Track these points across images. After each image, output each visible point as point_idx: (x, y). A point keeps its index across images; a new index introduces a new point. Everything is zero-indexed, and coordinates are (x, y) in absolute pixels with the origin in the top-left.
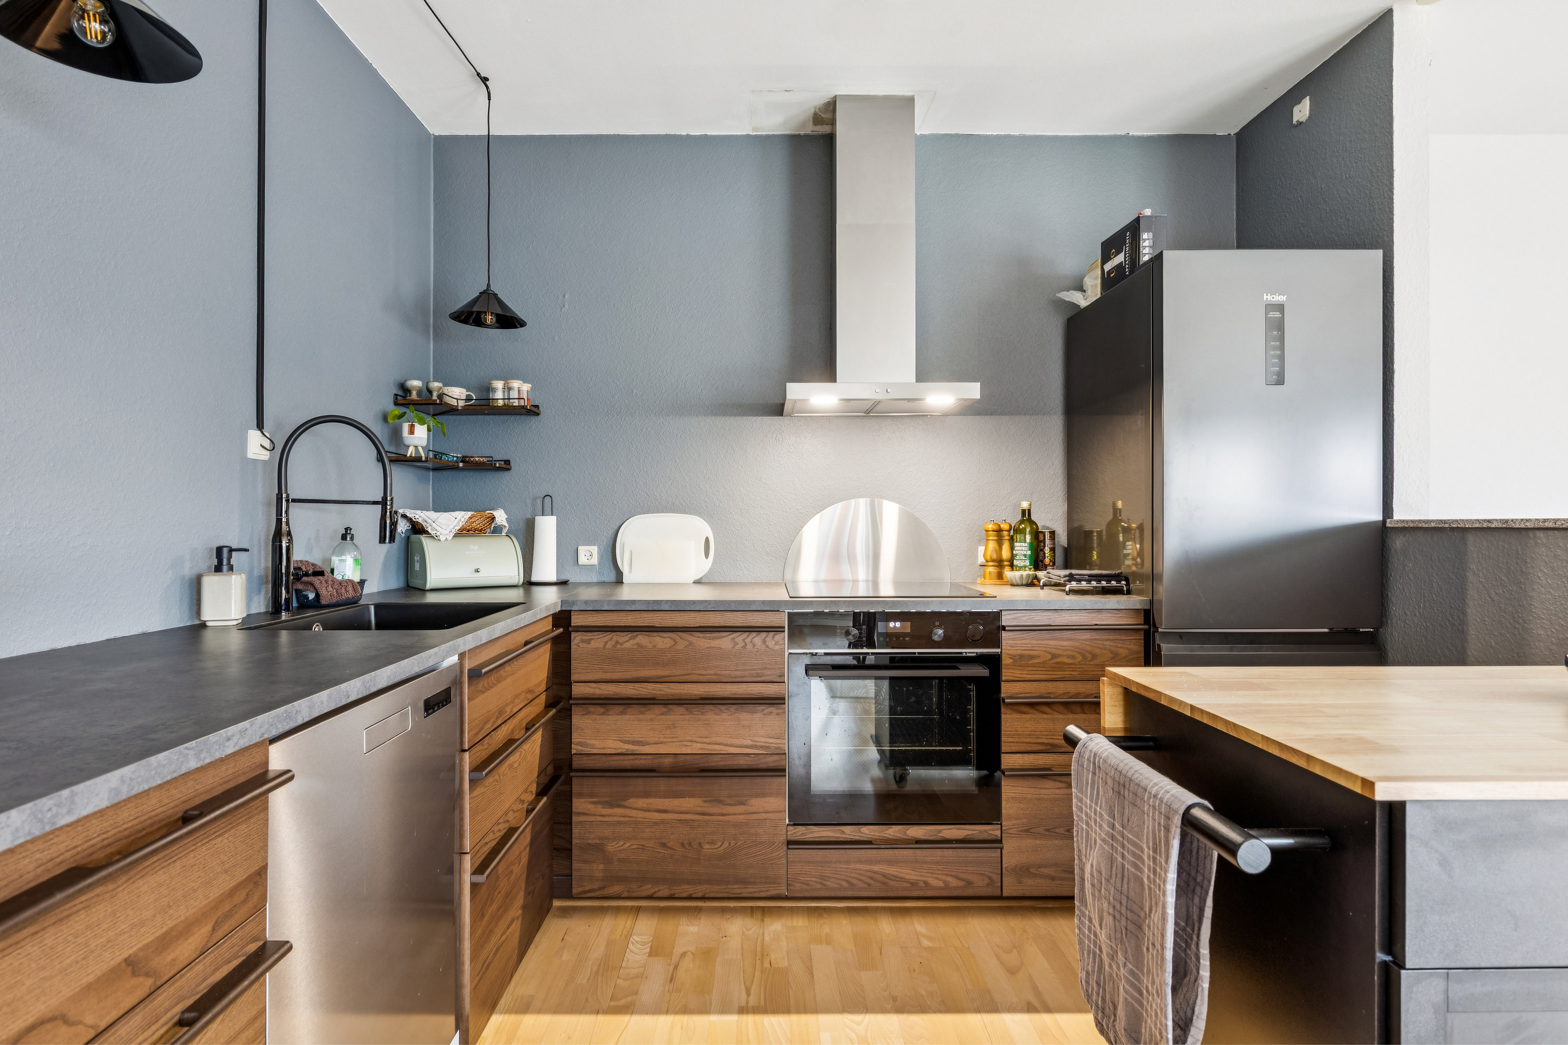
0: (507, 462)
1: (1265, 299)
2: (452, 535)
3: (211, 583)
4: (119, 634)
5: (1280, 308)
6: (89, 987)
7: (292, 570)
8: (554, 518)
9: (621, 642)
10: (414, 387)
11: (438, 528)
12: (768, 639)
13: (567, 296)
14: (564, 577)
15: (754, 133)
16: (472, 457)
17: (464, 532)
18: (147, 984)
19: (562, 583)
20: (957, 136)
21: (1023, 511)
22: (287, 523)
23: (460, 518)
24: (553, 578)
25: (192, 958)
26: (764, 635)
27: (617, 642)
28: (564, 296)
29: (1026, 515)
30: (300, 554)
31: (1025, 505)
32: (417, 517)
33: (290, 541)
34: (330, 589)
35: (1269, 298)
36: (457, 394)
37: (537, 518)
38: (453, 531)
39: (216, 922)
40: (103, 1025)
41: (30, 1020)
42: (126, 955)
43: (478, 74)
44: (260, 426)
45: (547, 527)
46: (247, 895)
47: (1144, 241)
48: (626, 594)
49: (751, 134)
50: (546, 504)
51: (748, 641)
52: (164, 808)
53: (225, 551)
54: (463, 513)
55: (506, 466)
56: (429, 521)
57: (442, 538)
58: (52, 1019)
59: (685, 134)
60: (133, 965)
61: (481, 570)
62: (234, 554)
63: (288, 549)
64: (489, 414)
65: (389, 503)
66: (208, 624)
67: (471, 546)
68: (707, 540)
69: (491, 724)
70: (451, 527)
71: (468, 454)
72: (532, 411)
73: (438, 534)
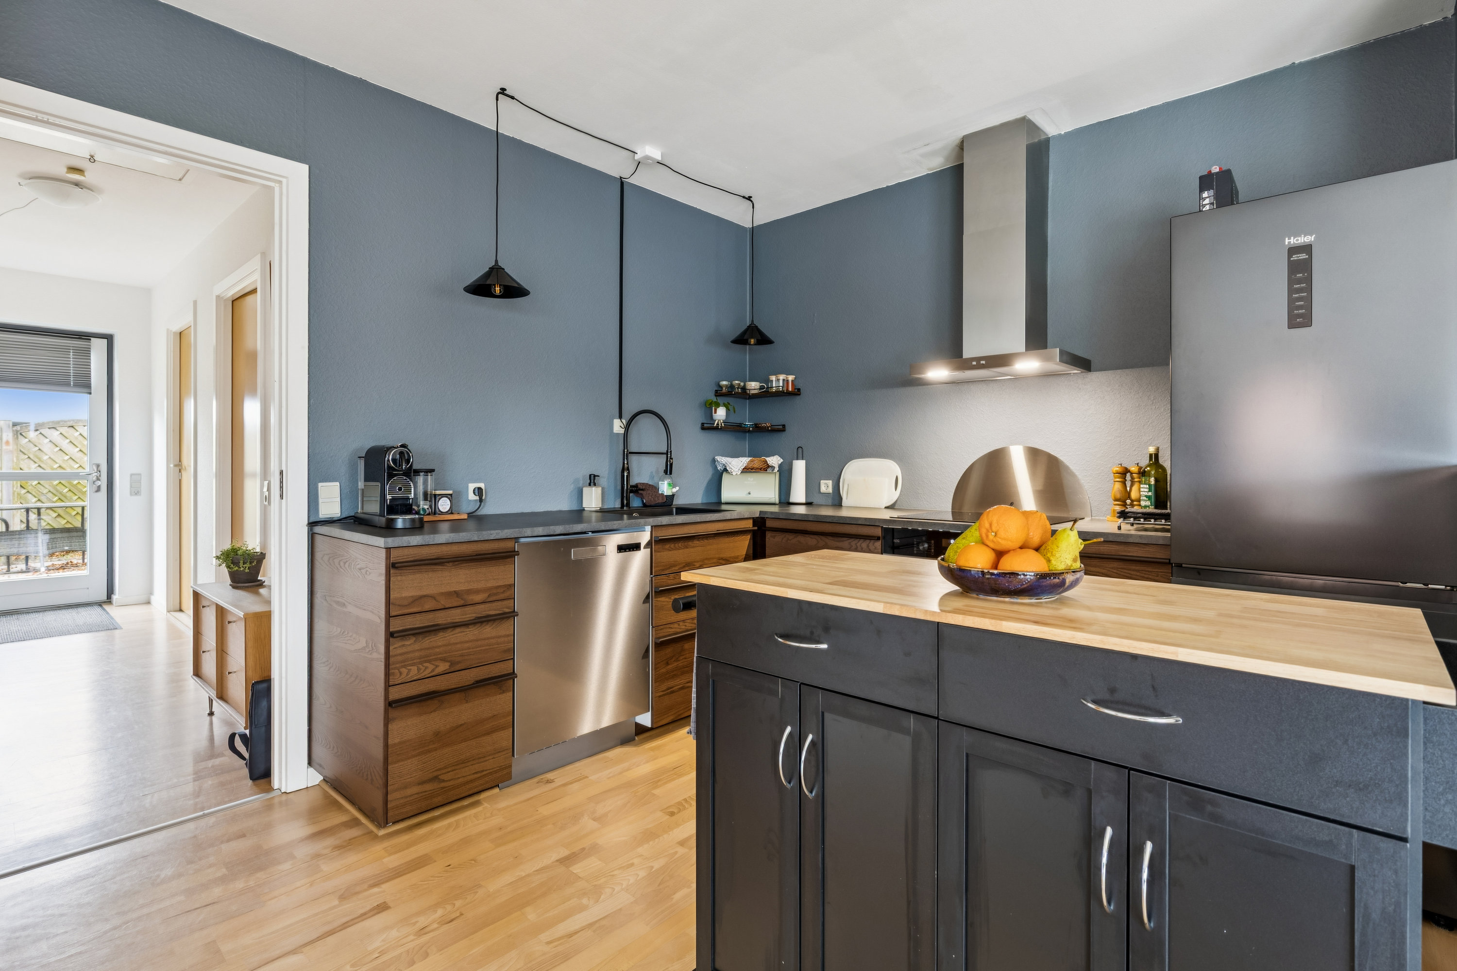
0: (784, 426)
1: (1287, 243)
2: (740, 472)
3: (586, 491)
4: (550, 509)
5: (1307, 249)
6: (442, 593)
7: (629, 487)
8: (804, 462)
9: (790, 539)
10: (724, 385)
11: (733, 468)
12: (871, 545)
13: (815, 315)
14: (810, 501)
15: (932, 172)
16: (760, 424)
17: (746, 470)
18: (462, 602)
19: (808, 504)
20: (1100, 124)
21: (1151, 455)
22: (627, 464)
23: (744, 461)
24: (803, 500)
25: (479, 602)
26: (868, 541)
27: (788, 539)
28: (814, 315)
29: (1155, 458)
30: (635, 480)
31: (1152, 450)
32: (722, 461)
33: (629, 473)
34: (650, 497)
35: (1293, 241)
36: (753, 386)
37: (794, 461)
38: (740, 469)
39: (490, 594)
40: (447, 606)
41: (425, 594)
42: (455, 590)
43: (744, 197)
44: (620, 417)
45: (799, 467)
46: (504, 591)
47: (1204, 200)
48: (844, 513)
49: (929, 173)
50: (800, 454)
51: (858, 545)
52: (469, 551)
53: (592, 476)
54: (746, 458)
55: (782, 429)
56: (728, 463)
57: (734, 474)
58: (431, 597)
59: (885, 186)
60: (457, 594)
61: (751, 493)
62: (596, 477)
63: (627, 476)
64: (769, 397)
65: (669, 454)
66: (585, 509)
67: (749, 479)
68: (897, 477)
69: (677, 568)
70: (739, 467)
71: (757, 423)
72: (797, 392)
73: (732, 471)
